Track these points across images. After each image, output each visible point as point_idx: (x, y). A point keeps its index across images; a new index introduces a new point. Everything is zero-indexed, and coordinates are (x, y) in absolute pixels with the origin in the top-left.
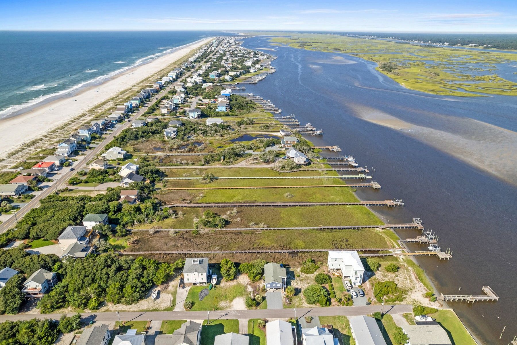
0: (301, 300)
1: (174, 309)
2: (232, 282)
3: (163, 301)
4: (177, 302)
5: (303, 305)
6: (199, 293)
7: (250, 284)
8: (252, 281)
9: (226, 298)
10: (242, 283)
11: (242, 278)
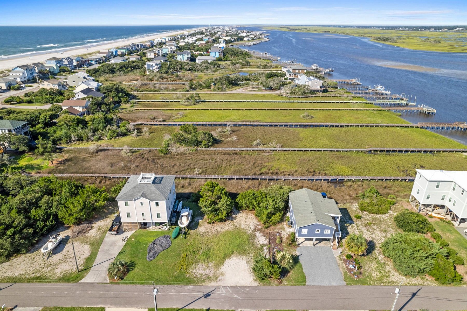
0: (381, 265)
2: (221, 224)
3: (65, 259)
4: (96, 262)
6: (150, 244)
7: (260, 230)
8: (265, 223)
9: (207, 256)
10: (242, 226)
11: (244, 219)
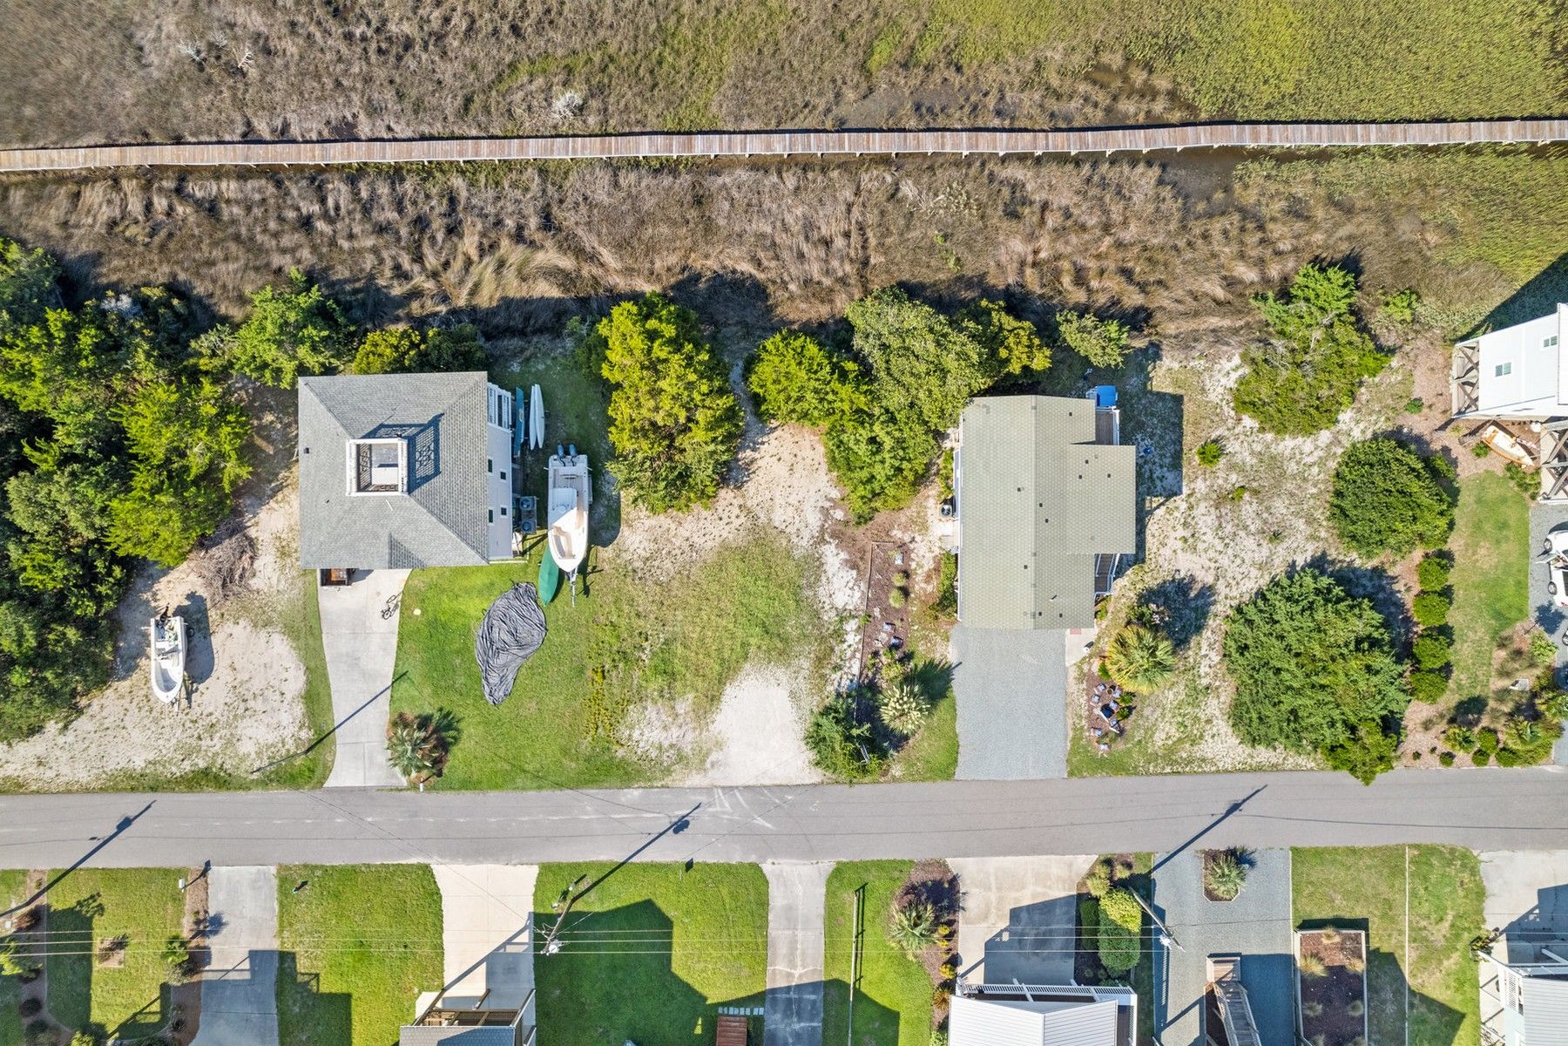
1: (328, 770)
3: (242, 703)
4: (340, 711)
5: (1208, 748)
6: (476, 629)
7: (839, 534)
8: (857, 495)
9: (668, 672)
10: (777, 517)
11: (783, 469)
